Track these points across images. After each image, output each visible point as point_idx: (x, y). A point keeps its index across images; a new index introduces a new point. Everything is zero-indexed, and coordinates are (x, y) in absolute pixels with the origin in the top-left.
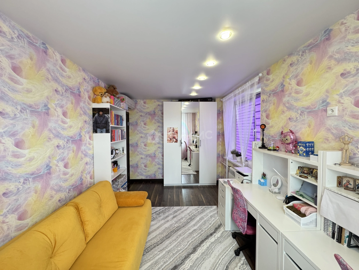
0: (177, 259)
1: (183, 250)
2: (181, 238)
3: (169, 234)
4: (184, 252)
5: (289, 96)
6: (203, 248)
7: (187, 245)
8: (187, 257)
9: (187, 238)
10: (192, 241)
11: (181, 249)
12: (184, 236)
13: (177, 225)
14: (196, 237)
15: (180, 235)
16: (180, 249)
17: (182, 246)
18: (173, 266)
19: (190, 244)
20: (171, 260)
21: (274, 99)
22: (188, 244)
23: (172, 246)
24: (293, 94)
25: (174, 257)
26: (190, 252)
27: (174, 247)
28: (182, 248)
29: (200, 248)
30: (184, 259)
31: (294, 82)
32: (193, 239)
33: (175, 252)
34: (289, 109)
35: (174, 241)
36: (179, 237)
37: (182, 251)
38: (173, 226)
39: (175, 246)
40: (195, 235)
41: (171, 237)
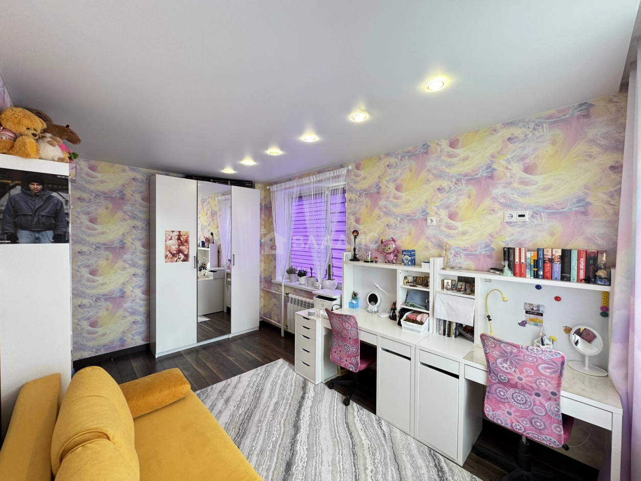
0: (283, 454)
1: (281, 437)
2: (264, 425)
3: (239, 429)
4: (284, 439)
5: (386, 200)
6: (304, 419)
7: (280, 428)
8: (295, 442)
9: (273, 419)
10: (283, 419)
11: (277, 439)
12: (267, 419)
13: (243, 409)
14: (285, 412)
15: (260, 421)
16: (274, 439)
17: (275, 433)
18: (284, 465)
19: (284, 425)
20: (275, 460)
21: (367, 201)
22: (282, 425)
23: (260, 443)
24: (391, 199)
25: (276, 454)
26: (293, 433)
27: (263, 442)
28: (278, 436)
29: (301, 422)
30: (291, 446)
31: (392, 186)
32: (283, 416)
33: (271, 447)
34: (386, 214)
35: (258, 434)
36: (260, 425)
37: (280, 439)
38: (238, 415)
39: (264, 439)
40: (282, 410)
41: (247, 432)
